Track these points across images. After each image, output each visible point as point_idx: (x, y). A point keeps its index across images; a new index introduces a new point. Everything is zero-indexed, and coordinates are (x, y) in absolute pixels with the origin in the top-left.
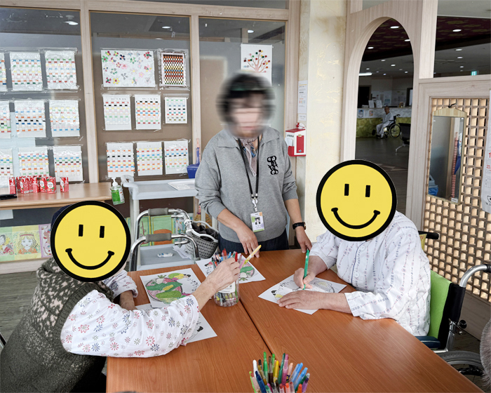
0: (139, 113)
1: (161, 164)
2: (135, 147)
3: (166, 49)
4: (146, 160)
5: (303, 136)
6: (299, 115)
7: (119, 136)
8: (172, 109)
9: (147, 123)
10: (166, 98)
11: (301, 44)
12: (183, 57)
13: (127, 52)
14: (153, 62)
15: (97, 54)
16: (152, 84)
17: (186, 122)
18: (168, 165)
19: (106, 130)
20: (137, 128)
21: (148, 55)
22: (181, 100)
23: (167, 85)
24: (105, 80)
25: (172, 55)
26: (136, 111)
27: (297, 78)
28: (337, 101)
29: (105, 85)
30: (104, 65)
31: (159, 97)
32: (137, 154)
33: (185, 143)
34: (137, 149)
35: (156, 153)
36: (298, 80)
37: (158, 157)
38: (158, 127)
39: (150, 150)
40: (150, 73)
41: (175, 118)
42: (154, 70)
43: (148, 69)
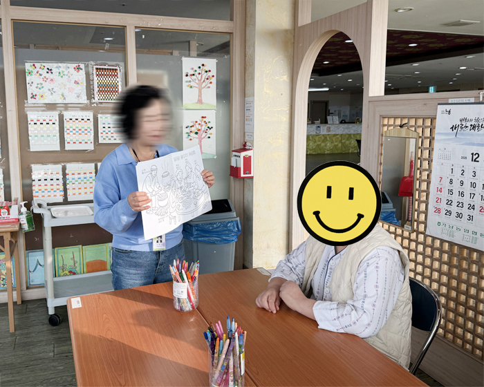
0: (68, 131)
2: (64, 169)
3: (98, 62)
4: (76, 183)
5: (250, 157)
6: (246, 134)
7: (45, 157)
8: (107, 127)
9: (77, 142)
10: (99, 116)
11: (247, 58)
12: (118, 71)
13: (55, 65)
14: (85, 75)
15: (20, 67)
16: (84, 99)
19: (31, 150)
20: (67, 148)
21: (78, 68)
23: (100, 101)
24: (29, 96)
25: (105, 69)
26: (65, 129)
27: (244, 94)
28: (285, 119)
29: (30, 101)
30: (28, 78)
31: (92, 114)
32: (67, 176)
34: (67, 172)
35: (88, 175)
36: (245, 97)
38: (91, 147)
39: (82, 172)
40: (80, 88)
41: (110, 137)
42: (85, 84)
43: (78, 83)
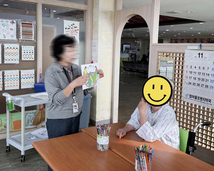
0: (6, 54)
1: (19, 83)
2: (3, 73)
3: (23, 20)
4: (10, 81)
6: (93, 57)
8: (26, 52)
9: (11, 60)
10: (22, 46)
11: (94, 22)
12: (33, 25)
13: (1, 20)
14: (16, 26)
16: (15, 38)
17: (33, 60)
18: (23, 83)
20: (5, 63)
21: (13, 22)
22: (31, 48)
23: (23, 39)
25: (26, 23)
26: (5, 53)
27: (92, 39)
28: (111, 51)
31: (19, 45)
32: (5, 77)
33: (33, 71)
34: (5, 75)
35: (15, 77)
37: (17, 79)
38: (17, 62)
39: (13, 75)
40: (13, 32)
41: (27, 57)
42: (16, 30)
43: (12, 30)
